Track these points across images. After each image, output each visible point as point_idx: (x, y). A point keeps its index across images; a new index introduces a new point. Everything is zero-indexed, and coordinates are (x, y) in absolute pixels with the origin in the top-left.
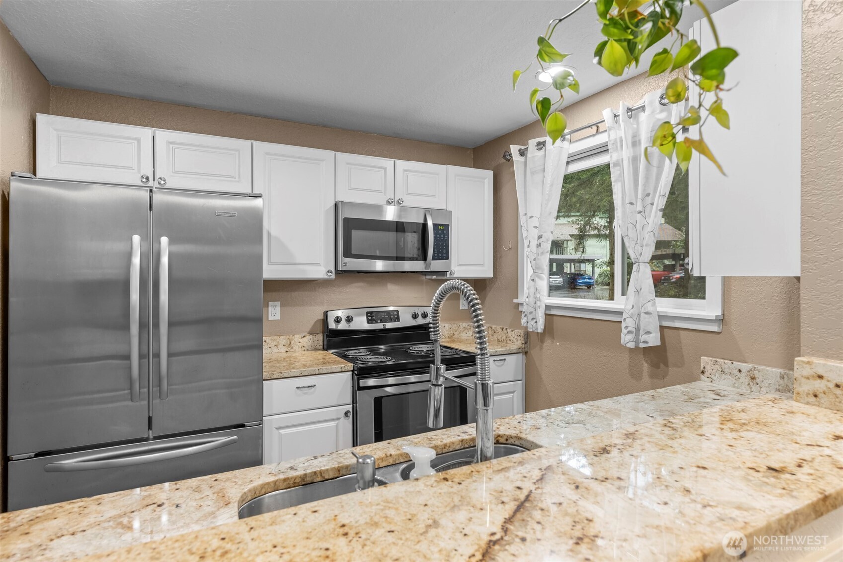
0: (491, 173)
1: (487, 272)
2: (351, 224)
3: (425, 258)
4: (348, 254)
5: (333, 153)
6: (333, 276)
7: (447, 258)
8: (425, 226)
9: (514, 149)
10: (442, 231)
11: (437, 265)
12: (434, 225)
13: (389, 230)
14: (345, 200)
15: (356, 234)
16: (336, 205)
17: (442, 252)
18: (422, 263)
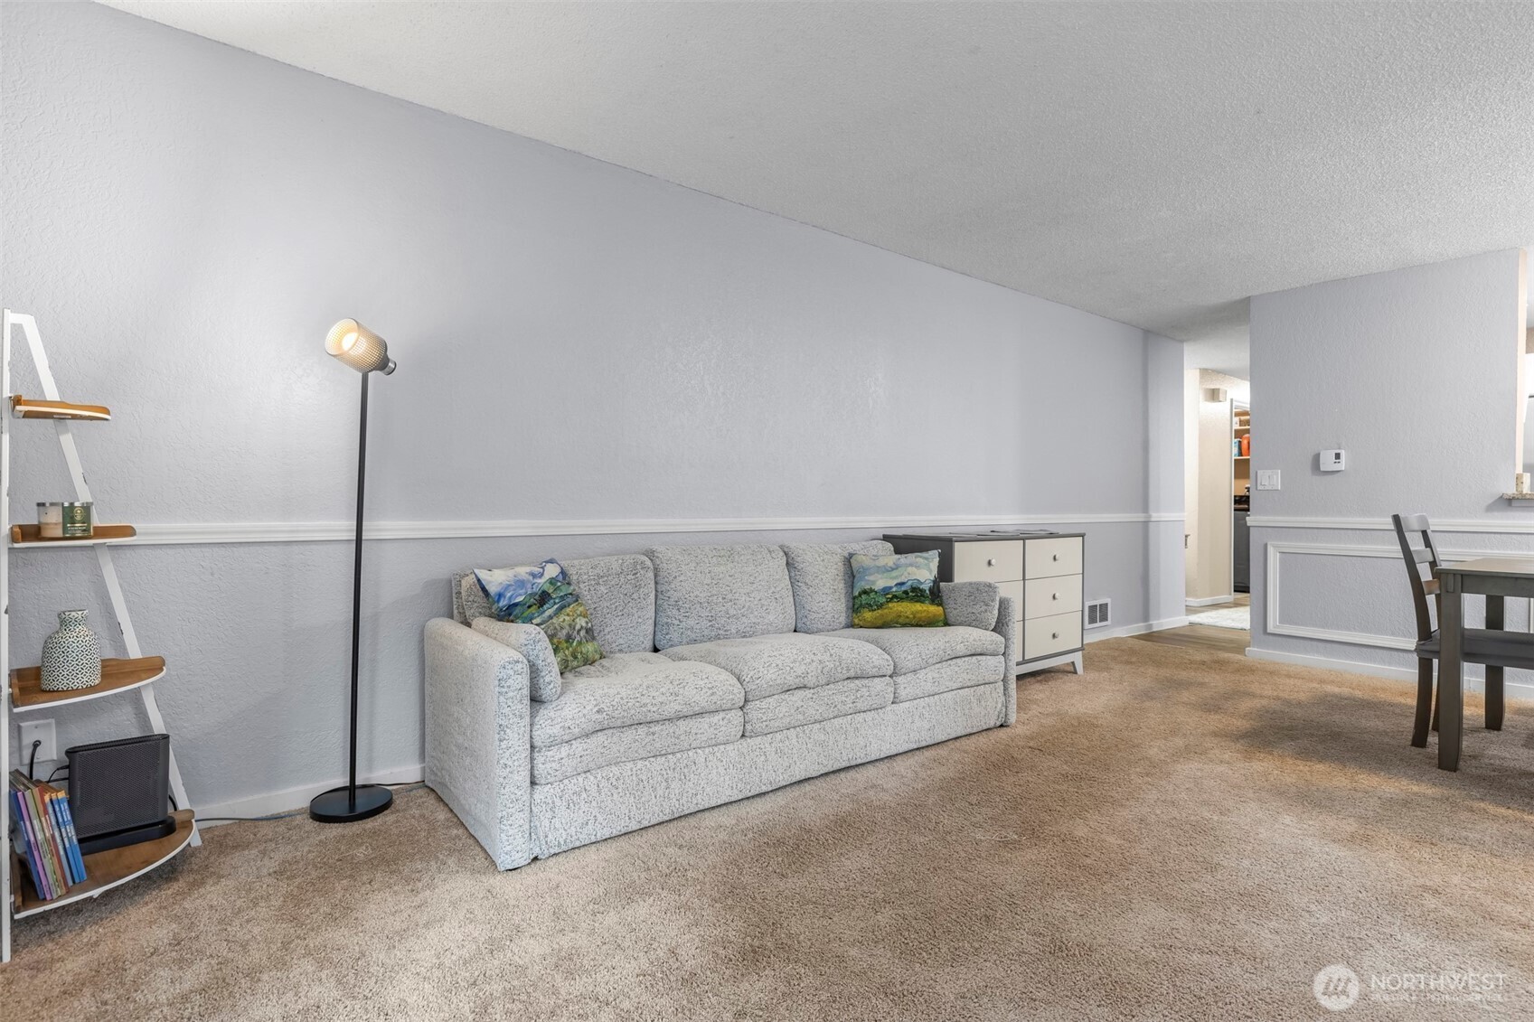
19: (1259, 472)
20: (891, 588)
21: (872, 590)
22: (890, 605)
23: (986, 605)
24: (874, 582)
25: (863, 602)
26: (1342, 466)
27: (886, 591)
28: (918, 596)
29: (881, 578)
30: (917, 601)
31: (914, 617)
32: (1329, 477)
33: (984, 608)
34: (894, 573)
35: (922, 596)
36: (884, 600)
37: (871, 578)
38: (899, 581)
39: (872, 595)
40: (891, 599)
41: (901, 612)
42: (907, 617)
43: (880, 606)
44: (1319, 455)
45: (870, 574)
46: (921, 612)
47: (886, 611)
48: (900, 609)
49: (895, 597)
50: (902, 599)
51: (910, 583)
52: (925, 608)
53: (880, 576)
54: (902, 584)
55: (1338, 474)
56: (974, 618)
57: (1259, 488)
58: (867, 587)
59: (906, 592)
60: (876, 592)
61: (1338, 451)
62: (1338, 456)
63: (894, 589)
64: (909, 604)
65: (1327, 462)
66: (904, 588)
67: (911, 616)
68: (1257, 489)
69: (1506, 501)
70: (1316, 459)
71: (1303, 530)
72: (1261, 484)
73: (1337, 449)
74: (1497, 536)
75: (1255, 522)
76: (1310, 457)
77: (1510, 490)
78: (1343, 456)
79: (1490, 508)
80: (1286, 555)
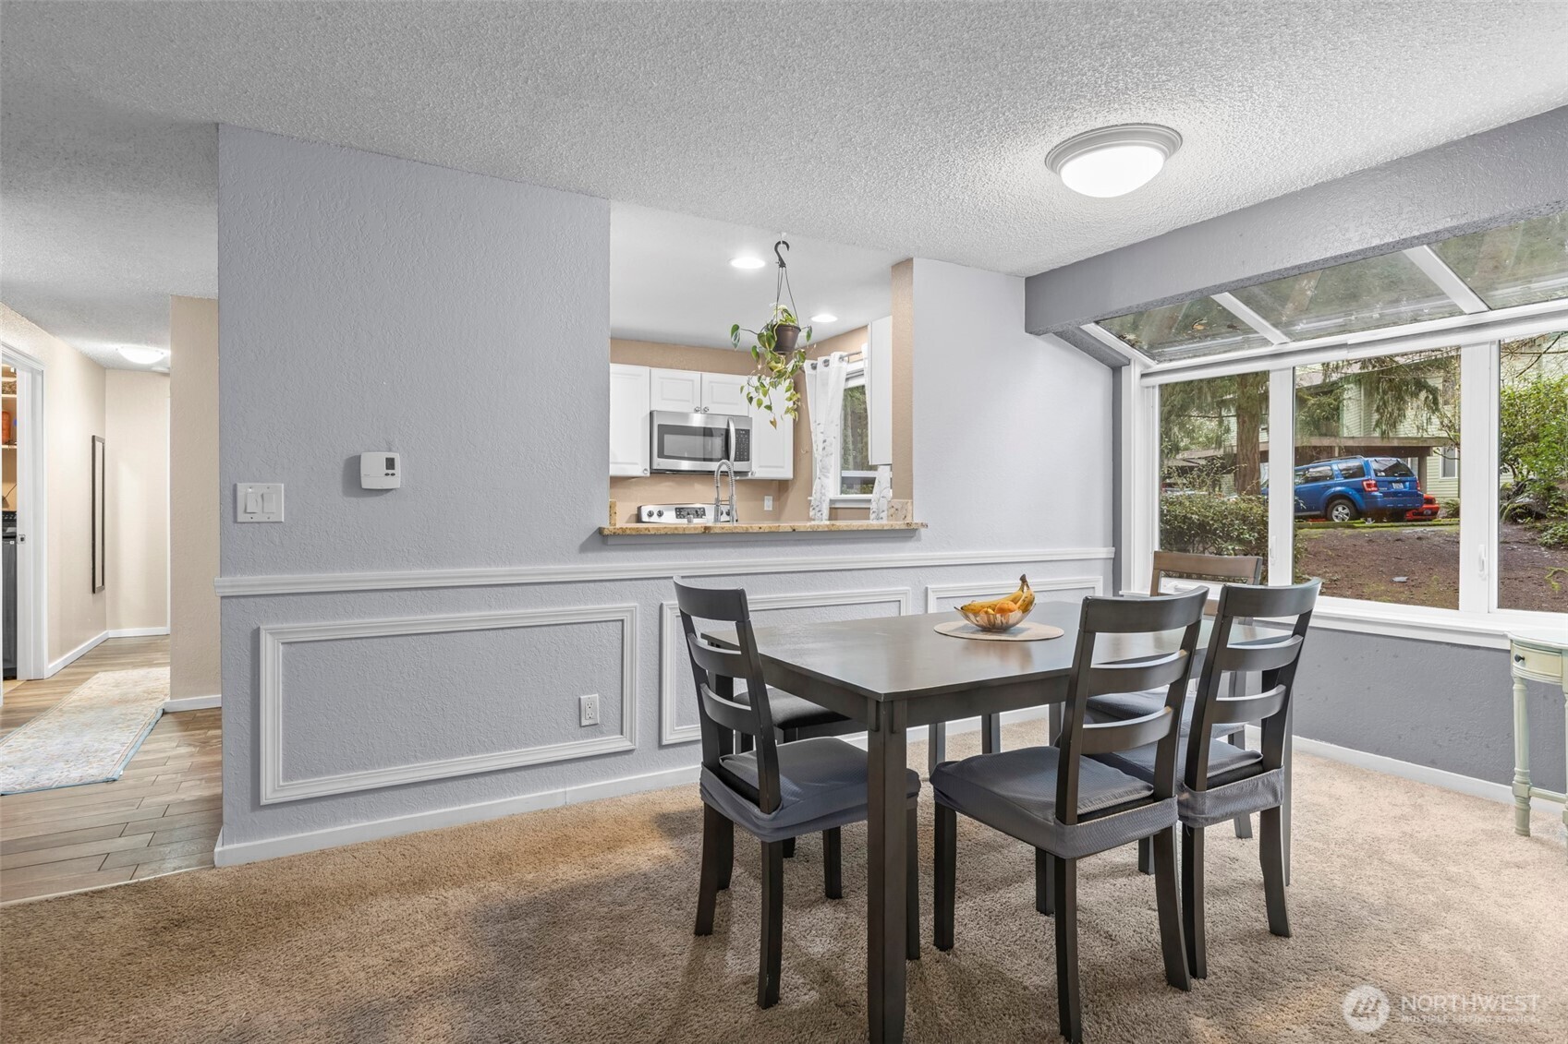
1: (787, 473)
2: (664, 430)
3: (726, 459)
4: (661, 455)
5: (648, 368)
6: (649, 475)
7: (748, 460)
8: (727, 431)
9: (808, 363)
10: (744, 435)
11: (740, 466)
12: (737, 430)
14: (659, 409)
15: (667, 437)
16: (651, 414)
17: (744, 454)
18: (726, 463)
19: (240, 487)
26: (396, 483)
32: (375, 500)
44: (358, 460)
57: (242, 516)
61: (390, 455)
62: (390, 463)
65: (373, 474)
68: (235, 521)
69: (603, 539)
70: (353, 468)
71: (329, 596)
72: (245, 512)
73: (390, 450)
74: (592, 585)
75: (232, 586)
76: (342, 465)
77: (605, 524)
78: (398, 464)
79: (585, 548)
80: (293, 648)
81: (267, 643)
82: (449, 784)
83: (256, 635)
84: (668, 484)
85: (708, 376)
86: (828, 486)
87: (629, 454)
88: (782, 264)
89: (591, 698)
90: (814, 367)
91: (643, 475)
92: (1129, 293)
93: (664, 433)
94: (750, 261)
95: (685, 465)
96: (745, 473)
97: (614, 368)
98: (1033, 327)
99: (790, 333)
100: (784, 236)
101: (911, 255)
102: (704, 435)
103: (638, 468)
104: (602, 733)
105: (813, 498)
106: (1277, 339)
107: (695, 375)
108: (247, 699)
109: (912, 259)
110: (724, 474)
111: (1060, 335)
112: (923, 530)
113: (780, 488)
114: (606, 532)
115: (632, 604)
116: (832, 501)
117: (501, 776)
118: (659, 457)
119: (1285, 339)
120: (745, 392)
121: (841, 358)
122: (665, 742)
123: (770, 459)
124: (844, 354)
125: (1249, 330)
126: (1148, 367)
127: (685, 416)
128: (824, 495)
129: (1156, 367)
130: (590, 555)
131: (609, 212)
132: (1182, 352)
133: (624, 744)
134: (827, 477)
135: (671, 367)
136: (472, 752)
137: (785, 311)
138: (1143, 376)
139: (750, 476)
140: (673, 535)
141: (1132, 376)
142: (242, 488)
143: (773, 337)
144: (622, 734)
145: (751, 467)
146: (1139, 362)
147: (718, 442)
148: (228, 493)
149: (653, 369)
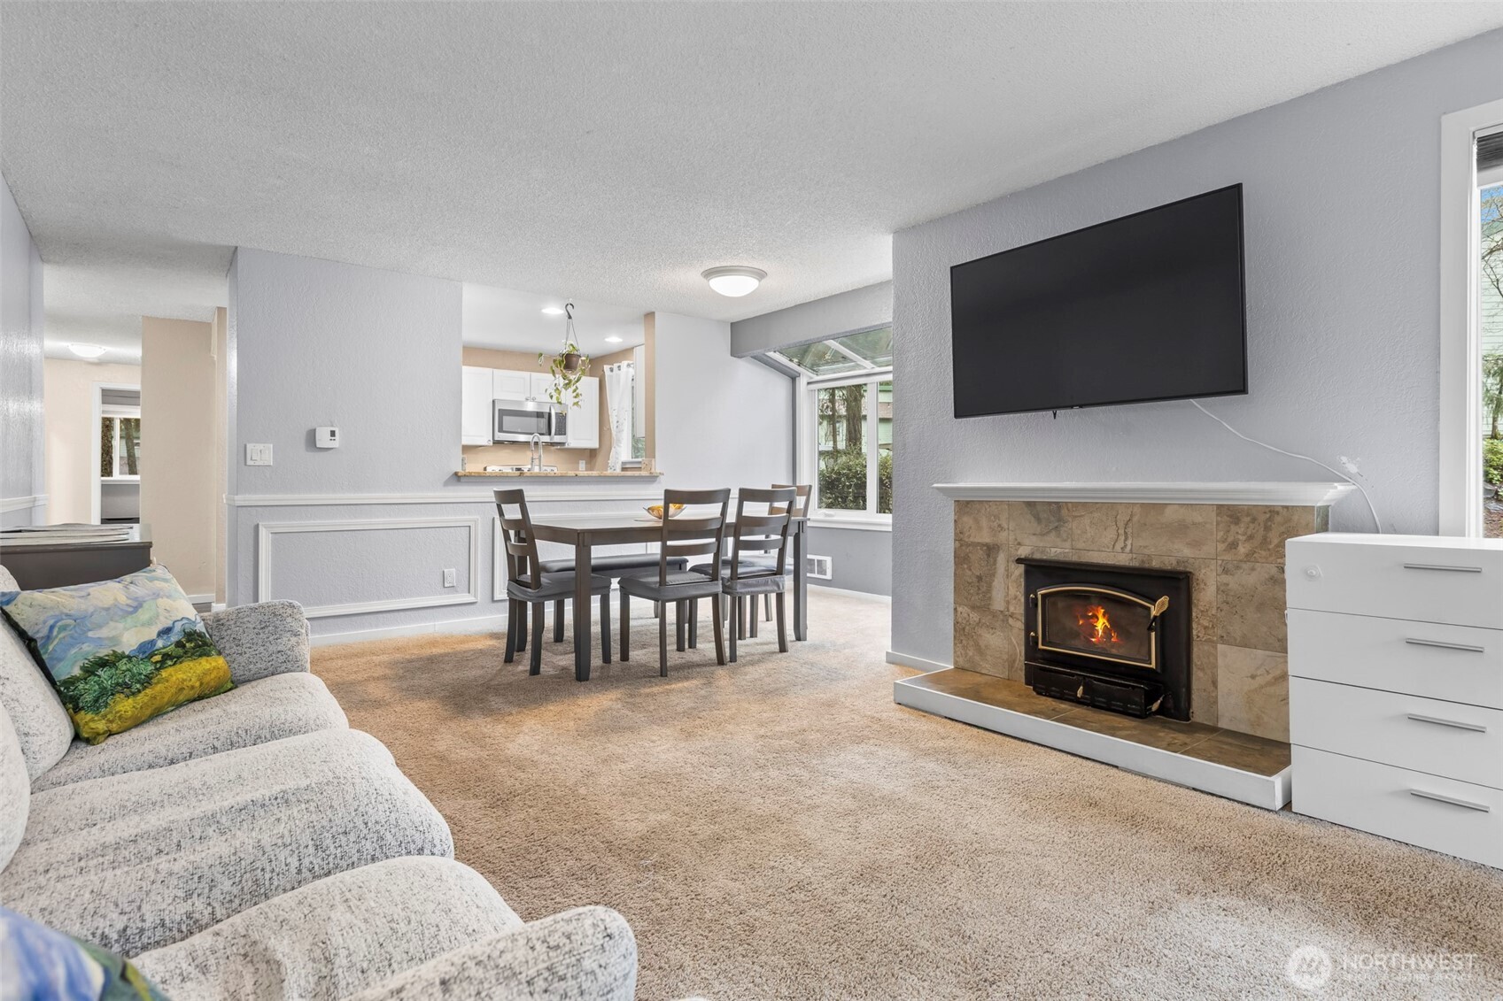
0: (598, 379)
1: (595, 445)
2: (503, 413)
3: (550, 434)
4: (501, 430)
5: (491, 370)
6: (491, 444)
7: (565, 434)
8: (550, 414)
9: (606, 368)
10: (562, 419)
11: (557, 439)
12: (556, 413)
13: (531, 416)
14: (500, 398)
15: (506, 419)
16: (493, 401)
17: (562, 430)
18: (548, 437)
19: (248, 446)
20: (152, 642)
21: (119, 657)
22: (164, 674)
23: (295, 635)
24: (115, 640)
25: (108, 684)
26: (335, 444)
27: (146, 650)
28: (200, 646)
29: (126, 629)
30: (200, 656)
31: (201, 684)
32: (322, 454)
33: (294, 639)
34: (143, 615)
35: (205, 644)
36: (151, 668)
37: (104, 633)
38: (160, 627)
39: (123, 665)
40: (163, 662)
41: (184, 680)
42: (193, 687)
43: (147, 681)
44: (314, 431)
45: (100, 627)
46: (208, 672)
47: (159, 687)
48: (181, 676)
49: (166, 657)
50: (179, 657)
51: (178, 627)
52: (214, 664)
53: (121, 626)
54: (167, 631)
55: (331, 452)
56: (282, 658)
57: (249, 462)
58: (104, 652)
59: (179, 644)
60: (129, 658)
61: (333, 429)
62: (333, 434)
63: (160, 644)
64: (191, 664)
65: (323, 439)
66: (174, 638)
67: (198, 684)
68: (246, 464)
69: (457, 478)
70: (311, 438)
71: (297, 508)
72: (251, 459)
73: (332, 426)
74: (451, 505)
75: (245, 501)
76: (305, 433)
77: (459, 469)
78: (337, 434)
79: (446, 484)
80: (277, 536)
81: (263, 533)
82: (366, 617)
83: (257, 527)
84: (507, 451)
85: (535, 375)
86: (622, 452)
87: (477, 429)
88: (570, 317)
89: (451, 572)
90: (612, 370)
91: (487, 444)
92: (799, 332)
93: (503, 415)
94: (554, 311)
95: (522, 438)
96: (563, 444)
97: (465, 369)
98: (736, 352)
99: (574, 359)
100: (571, 301)
101: (653, 310)
102: (538, 417)
103: (484, 439)
104: (457, 592)
105: (611, 462)
106: (868, 366)
107: (526, 374)
108: (251, 563)
109: (654, 313)
110: (536, 443)
111: (755, 358)
112: (661, 477)
113: (591, 455)
114: (459, 474)
115: (475, 517)
116: (623, 463)
117: (396, 614)
118: (499, 431)
119: (873, 366)
120: (548, 392)
121: (629, 365)
122: (495, 599)
123: (581, 434)
124: (631, 362)
125: (852, 361)
126: (811, 378)
127: (519, 403)
128: (617, 458)
129: (816, 378)
130: (450, 488)
131: (462, 289)
132: (827, 370)
133: (470, 599)
134: (620, 447)
135: (509, 368)
136: (379, 599)
137: (572, 345)
138: (809, 383)
139: (566, 446)
140: (501, 476)
141: (802, 383)
142: (249, 447)
143: (563, 361)
144: (469, 592)
145: (567, 439)
146: (805, 376)
147: (544, 422)
148: (242, 449)
149: (495, 370)
